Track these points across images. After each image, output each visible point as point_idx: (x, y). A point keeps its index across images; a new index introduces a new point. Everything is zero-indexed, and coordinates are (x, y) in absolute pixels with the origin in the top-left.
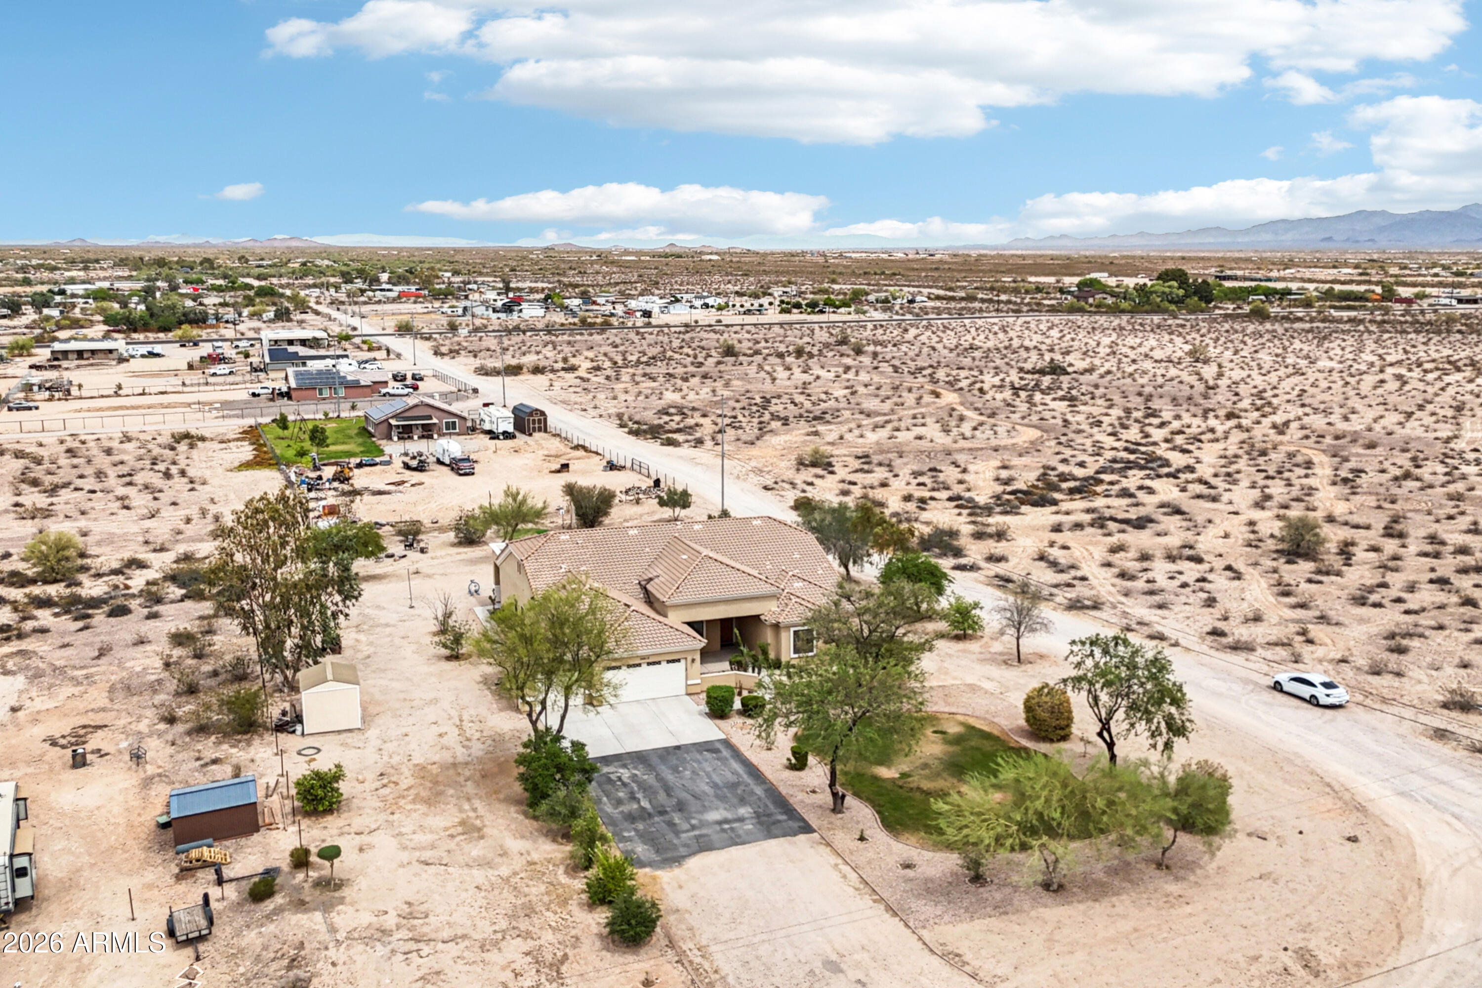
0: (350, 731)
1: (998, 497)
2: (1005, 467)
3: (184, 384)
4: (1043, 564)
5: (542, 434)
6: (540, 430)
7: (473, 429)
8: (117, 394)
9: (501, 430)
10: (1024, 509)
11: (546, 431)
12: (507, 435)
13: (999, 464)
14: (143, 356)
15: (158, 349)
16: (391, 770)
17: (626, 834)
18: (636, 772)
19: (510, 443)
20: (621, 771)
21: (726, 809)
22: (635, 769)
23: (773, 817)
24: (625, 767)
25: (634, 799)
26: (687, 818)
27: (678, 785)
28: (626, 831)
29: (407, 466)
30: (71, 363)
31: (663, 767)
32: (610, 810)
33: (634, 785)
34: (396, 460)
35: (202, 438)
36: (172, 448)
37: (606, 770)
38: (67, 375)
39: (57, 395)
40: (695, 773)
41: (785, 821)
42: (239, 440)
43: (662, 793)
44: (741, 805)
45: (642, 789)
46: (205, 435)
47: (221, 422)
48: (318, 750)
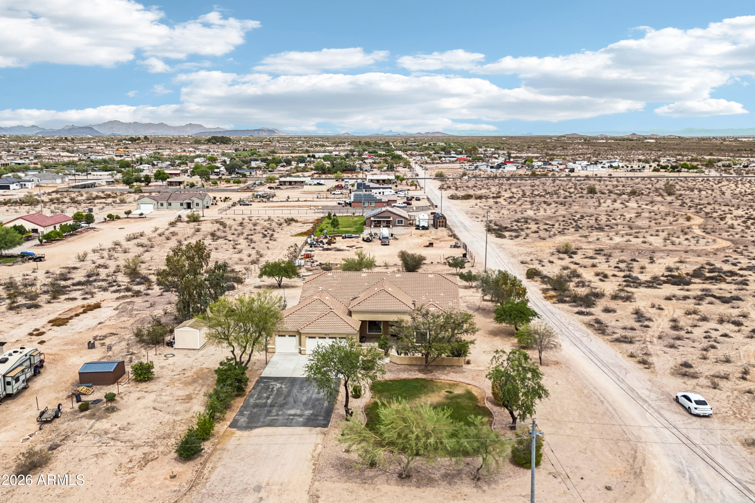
0: (194, 349)
2: (681, 262)
3: (318, 197)
4: (635, 316)
5: (443, 228)
6: (442, 226)
7: (411, 225)
8: (287, 201)
9: (421, 225)
11: (445, 227)
12: (424, 228)
13: (678, 260)
14: (315, 185)
15: (322, 182)
16: (190, 369)
17: (245, 413)
18: (283, 386)
19: (423, 232)
20: (278, 385)
21: (301, 410)
22: (285, 385)
23: (317, 417)
24: (282, 383)
25: (268, 398)
26: (279, 410)
27: (294, 395)
28: (247, 411)
29: (363, 240)
30: (285, 187)
31: (297, 386)
32: (252, 401)
33: (275, 392)
34: (362, 236)
35: (296, 221)
36: (280, 225)
37: (272, 383)
38: (277, 192)
39: (264, 200)
40: (308, 391)
41: (320, 420)
42: (311, 223)
43: (283, 397)
44: (310, 409)
45: (277, 394)
46: (299, 220)
47: (314, 215)
48: (174, 356)
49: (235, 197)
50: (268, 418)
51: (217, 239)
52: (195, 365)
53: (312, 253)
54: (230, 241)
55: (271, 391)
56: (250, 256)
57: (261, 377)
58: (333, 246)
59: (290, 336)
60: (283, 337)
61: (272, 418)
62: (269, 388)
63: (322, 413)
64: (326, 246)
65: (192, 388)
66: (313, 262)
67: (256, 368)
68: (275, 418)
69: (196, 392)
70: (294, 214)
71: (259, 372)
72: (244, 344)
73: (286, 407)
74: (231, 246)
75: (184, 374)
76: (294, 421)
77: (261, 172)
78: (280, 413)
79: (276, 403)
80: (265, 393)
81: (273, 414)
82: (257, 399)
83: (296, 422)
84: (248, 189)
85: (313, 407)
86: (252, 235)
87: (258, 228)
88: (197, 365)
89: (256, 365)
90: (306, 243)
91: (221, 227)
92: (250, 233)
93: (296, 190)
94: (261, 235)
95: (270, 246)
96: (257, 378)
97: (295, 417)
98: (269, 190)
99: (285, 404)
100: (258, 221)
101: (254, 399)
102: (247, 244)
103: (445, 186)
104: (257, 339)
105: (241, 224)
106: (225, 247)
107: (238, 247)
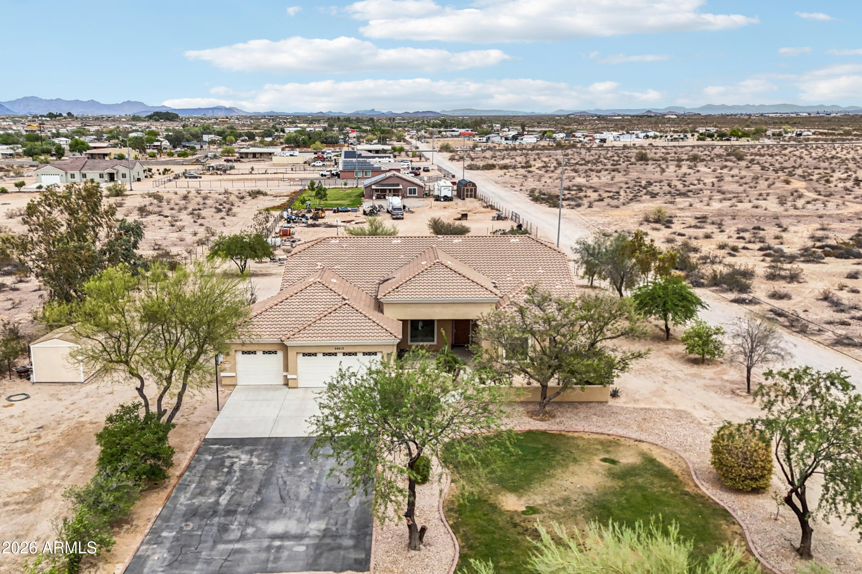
0: (73, 383)
1: (806, 250)
2: (823, 229)
4: (826, 303)
5: (472, 199)
6: (471, 197)
7: (427, 195)
8: (251, 173)
9: (442, 195)
10: (827, 259)
11: (475, 197)
12: (447, 199)
13: (819, 226)
14: (287, 156)
16: (54, 424)
17: (164, 534)
18: (255, 460)
19: (446, 203)
20: (243, 457)
21: (299, 521)
22: (258, 457)
23: (339, 541)
24: (251, 453)
25: (220, 491)
26: (248, 524)
27: (281, 481)
28: (170, 528)
29: (365, 213)
30: (248, 160)
31: (286, 459)
32: (183, 499)
33: (238, 474)
34: (361, 209)
35: (265, 194)
36: (242, 198)
37: (230, 454)
38: (237, 165)
39: (219, 172)
40: (310, 470)
41: (346, 548)
42: (286, 196)
43: (255, 488)
44: (319, 518)
45: (241, 480)
46: (269, 192)
47: (289, 187)
48: (28, 397)
49: (178, 169)
50: (221, 547)
51: (146, 215)
52: (67, 416)
53: (292, 230)
54: (167, 217)
55: (229, 473)
56: (195, 234)
57: (205, 440)
58: (320, 221)
59: (264, 353)
60: (252, 355)
61: (231, 546)
62: (222, 464)
63: (349, 526)
64: (310, 222)
65: (50, 471)
66: (294, 242)
67: (197, 420)
68: (237, 546)
69: (55, 482)
70: (261, 186)
71: (201, 429)
72: (167, 372)
73: (264, 513)
74: (167, 223)
75: (39, 437)
76: (285, 554)
77: (215, 147)
78: (250, 531)
79: (239, 505)
80: (215, 478)
81: (232, 536)
82: (194, 496)
83: (290, 558)
84: (197, 162)
85: (327, 511)
86: (200, 209)
87: (209, 202)
88: (71, 416)
89: (197, 413)
90: (282, 217)
91: (155, 202)
92: (197, 207)
93: (262, 163)
94: (214, 210)
95: (227, 223)
96: (197, 443)
97: (287, 543)
98: (225, 163)
99: (260, 505)
100: (209, 195)
101: (188, 495)
102: (192, 220)
103: (457, 157)
104: (195, 360)
105: (185, 198)
106: (158, 224)
107: (178, 224)
